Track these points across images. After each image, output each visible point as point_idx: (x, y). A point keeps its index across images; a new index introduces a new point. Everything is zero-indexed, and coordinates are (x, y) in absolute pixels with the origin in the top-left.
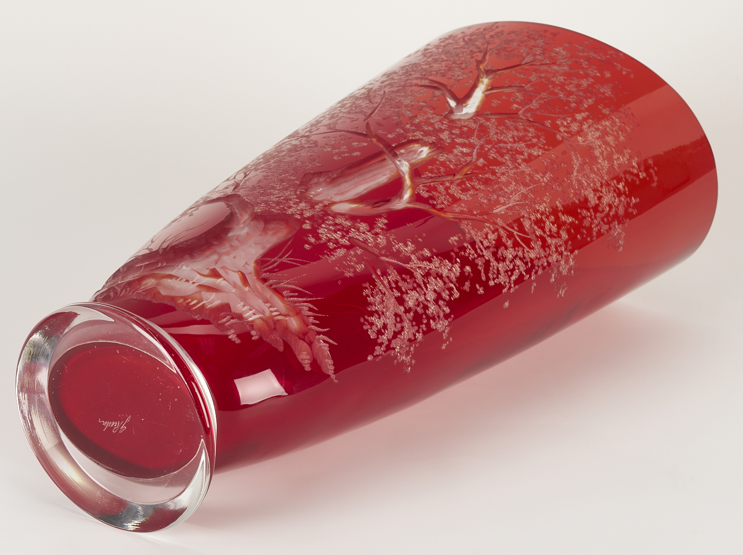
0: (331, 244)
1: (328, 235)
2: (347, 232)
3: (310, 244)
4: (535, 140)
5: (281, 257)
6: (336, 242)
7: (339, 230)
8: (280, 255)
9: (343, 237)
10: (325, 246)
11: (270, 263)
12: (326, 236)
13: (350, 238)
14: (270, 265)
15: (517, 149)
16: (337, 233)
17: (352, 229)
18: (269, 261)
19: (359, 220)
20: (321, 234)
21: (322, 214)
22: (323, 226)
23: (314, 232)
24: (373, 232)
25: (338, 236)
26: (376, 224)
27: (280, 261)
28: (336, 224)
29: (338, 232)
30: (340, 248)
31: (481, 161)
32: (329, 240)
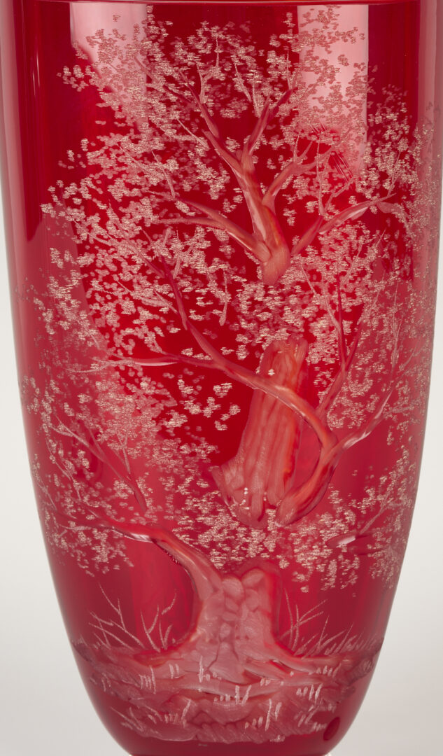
0: (319, 566)
1: (309, 558)
2: (320, 539)
3: (304, 584)
4: (361, 241)
5: (295, 622)
6: (321, 560)
7: (312, 544)
8: (292, 619)
9: (321, 548)
10: (316, 573)
11: (291, 636)
12: (308, 561)
13: (327, 543)
14: (294, 638)
15: (358, 272)
16: (313, 549)
17: (321, 532)
18: (289, 636)
19: (318, 516)
20: (303, 562)
21: (283, 536)
22: (296, 551)
23: (295, 566)
24: (337, 516)
25: (316, 552)
26: (332, 505)
27: (297, 626)
28: (305, 539)
29: (314, 547)
30: (329, 563)
31: (346, 324)
32: (315, 564)
